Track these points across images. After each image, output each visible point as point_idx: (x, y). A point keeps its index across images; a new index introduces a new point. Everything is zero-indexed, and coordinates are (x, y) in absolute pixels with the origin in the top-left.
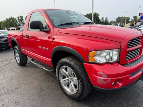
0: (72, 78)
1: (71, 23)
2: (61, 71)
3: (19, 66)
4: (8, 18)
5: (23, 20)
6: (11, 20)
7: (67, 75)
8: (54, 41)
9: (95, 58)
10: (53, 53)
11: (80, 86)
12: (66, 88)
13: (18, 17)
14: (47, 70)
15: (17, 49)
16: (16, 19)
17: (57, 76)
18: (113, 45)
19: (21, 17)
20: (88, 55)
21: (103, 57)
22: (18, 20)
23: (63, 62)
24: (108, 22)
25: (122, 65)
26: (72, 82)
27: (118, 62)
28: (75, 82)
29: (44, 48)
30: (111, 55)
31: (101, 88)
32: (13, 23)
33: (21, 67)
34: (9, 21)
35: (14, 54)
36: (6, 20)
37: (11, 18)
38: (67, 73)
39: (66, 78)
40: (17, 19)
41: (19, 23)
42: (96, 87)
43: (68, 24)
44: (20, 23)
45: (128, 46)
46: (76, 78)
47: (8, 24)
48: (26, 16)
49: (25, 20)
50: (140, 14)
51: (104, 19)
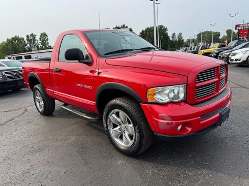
0: (126, 125)
1: (122, 51)
2: (111, 117)
3: (42, 116)
4: (10, 38)
5: (35, 40)
6: (15, 41)
7: (119, 123)
8: (99, 75)
9: (155, 96)
10: (99, 93)
11: (138, 134)
12: (118, 141)
13: (27, 36)
14: (89, 118)
15: (38, 90)
16: (23, 39)
17: (105, 125)
18: (177, 79)
19: (32, 35)
20: (146, 93)
21: (165, 94)
22: (27, 40)
23: (113, 104)
25: (191, 105)
26: (126, 132)
27: (185, 101)
28: (130, 130)
29: (86, 86)
30: (176, 92)
31: (164, 135)
32: (19, 46)
33: (45, 117)
34: (12, 43)
35: (34, 97)
36: (6, 41)
37: (16, 38)
38: (119, 120)
39: (119, 127)
40: (25, 40)
41: (28, 45)
42: (158, 134)
43: (118, 52)
44: (31, 46)
45: (197, 80)
46: (131, 125)
47: (10, 48)
48: (42, 34)
49: (39, 41)
50: (237, 26)
51: (177, 37)
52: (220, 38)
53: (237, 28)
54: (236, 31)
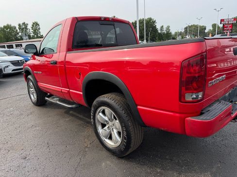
4: (2, 27)
5: (27, 29)
6: (7, 29)
13: (19, 25)
16: (15, 28)
19: (24, 23)
22: (19, 29)
24: (170, 33)
32: (11, 35)
34: (4, 31)
37: (8, 27)
40: (17, 28)
41: (20, 34)
44: (22, 35)
47: (2, 36)
48: (33, 23)
49: (31, 30)
50: (222, 20)
51: (165, 29)
52: (206, 31)
53: (222, 23)
54: (221, 26)
